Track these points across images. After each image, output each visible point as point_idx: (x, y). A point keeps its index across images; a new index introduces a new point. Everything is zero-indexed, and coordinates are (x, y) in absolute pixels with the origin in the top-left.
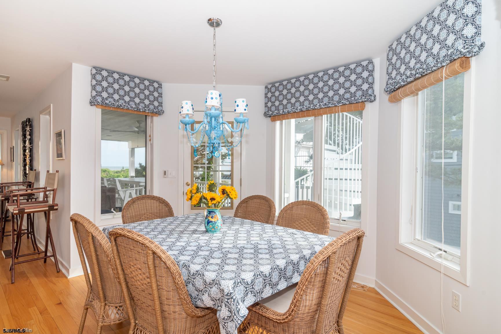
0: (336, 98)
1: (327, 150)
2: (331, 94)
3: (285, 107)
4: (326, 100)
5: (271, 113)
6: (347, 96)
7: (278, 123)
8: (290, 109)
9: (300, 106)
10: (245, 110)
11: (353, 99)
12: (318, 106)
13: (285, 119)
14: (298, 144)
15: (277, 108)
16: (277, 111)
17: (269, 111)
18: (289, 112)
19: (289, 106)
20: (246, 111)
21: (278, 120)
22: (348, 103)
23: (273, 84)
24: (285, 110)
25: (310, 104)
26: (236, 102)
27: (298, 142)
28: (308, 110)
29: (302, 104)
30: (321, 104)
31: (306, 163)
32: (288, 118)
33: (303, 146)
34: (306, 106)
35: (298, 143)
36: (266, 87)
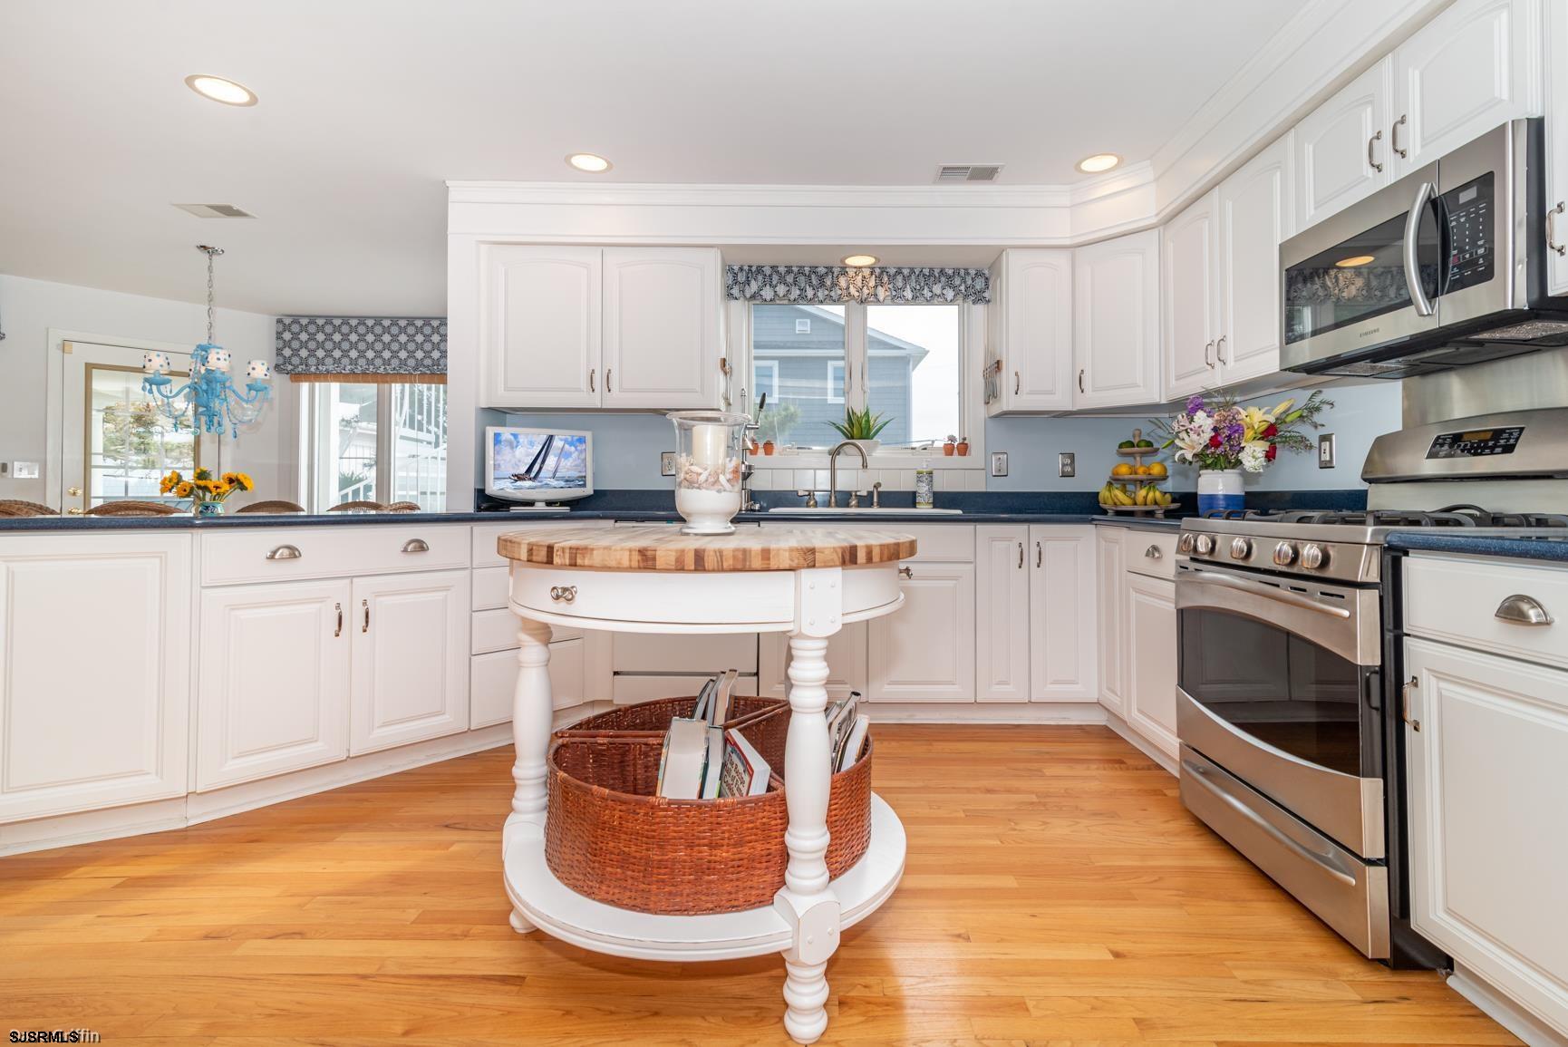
0: (411, 362)
1: (402, 437)
2: (403, 354)
3: (321, 362)
4: (395, 362)
5: (290, 367)
6: (428, 362)
7: (305, 387)
8: (331, 368)
9: (351, 364)
10: (266, 375)
11: (435, 367)
12: (382, 369)
13: (320, 381)
14: (346, 426)
15: (304, 362)
16: (304, 367)
17: (287, 364)
18: (328, 372)
19: (329, 361)
20: (268, 377)
21: (306, 381)
22: (428, 372)
23: (296, 319)
24: (320, 367)
25: (368, 364)
26: (249, 363)
27: (347, 421)
28: (364, 373)
29: (354, 362)
30: (388, 367)
31: (367, 468)
32: (326, 381)
33: (360, 433)
34: (361, 366)
35: (346, 423)
36: (279, 321)
